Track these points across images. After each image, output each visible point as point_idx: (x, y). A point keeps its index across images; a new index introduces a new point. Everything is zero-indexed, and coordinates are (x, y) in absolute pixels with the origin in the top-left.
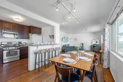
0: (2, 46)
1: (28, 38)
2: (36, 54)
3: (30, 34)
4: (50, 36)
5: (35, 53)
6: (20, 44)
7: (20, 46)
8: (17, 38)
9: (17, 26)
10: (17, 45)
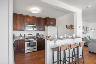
0: (25, 37)
1: (44, 30)
2: (54, 51)
3: (46, 26)
4: (67, 26)
5: (52, 49)
6: (38, 36)
7: (37, 37)
8: (35, 30)
9: (35, 19)
10: (36, 37)
